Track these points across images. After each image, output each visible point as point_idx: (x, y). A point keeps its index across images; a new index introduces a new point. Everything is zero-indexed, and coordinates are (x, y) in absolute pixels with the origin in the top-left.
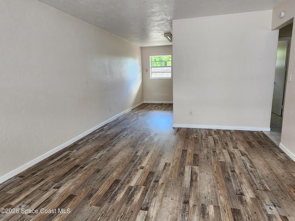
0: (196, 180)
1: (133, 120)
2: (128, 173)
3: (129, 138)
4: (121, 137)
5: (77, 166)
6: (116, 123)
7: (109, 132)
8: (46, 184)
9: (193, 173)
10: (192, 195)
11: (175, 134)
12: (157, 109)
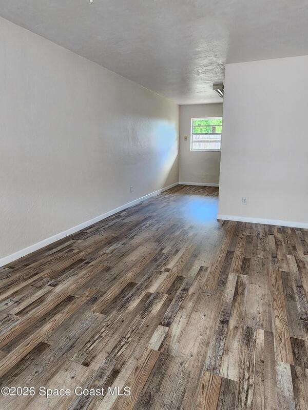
0: (243, 293)
1: (162, 206)
2: (147, 276)
3: (153, 229)
4: (143, 228)
5: (81, 260)
6: (139, 208)
7: (127, 220)
8: (40, 279)
9: (239, 284)
10: (235, 313)
11: (219, 229)
12: (197, 194)
